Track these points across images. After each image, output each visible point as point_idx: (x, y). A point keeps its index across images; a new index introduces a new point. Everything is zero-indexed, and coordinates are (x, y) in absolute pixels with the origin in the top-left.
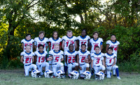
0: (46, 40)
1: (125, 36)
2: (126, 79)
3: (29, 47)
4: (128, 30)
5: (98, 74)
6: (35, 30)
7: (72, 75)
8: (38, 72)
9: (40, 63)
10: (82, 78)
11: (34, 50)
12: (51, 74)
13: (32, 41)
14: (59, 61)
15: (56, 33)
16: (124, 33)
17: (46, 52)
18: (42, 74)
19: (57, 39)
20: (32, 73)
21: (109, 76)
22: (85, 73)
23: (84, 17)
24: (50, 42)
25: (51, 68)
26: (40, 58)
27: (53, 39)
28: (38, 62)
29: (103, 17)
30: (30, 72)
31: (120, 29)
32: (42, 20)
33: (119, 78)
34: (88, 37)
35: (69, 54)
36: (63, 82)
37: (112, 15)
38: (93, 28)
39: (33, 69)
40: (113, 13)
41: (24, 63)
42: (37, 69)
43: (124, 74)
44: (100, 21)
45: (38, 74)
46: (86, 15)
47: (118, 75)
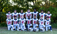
0: (17, 14)
1: (54, 12)
2: (55, 31)
3: (10, 17)
4: (55, 9)
5: (42, 29)
6: (12, 9)
7: (30, 30)
8: (14, 28)
9: (15, 24)
10: (34, 31)
11: (12, 18)
12: (20, 29)
13: (11, 14)
14: (24, 23)
15: (22, 11)
16: (53, 10)
17: (18, 19)
18: (16, 29)
19: (23, 13)
20: (11, 29)
21: (47, 30)
22: (36, 29)
23: (35, 3)
24: (19, 15)
25: (20, 27)
26: (15, 22)
27: (21, 13)
28: (14, 24)
29: (44, 3)
30: (10, 29)
31: (52, 8)
32: (15, 4)
33: (51, 31)
34: (37, 12)
35: (28, 20)
36: (26, 33)
37: (48, 2)
38: (39, 8)
39: (12, 27)
40: (48, 1)
41: (8, 24)
42: (14, 27)
43: (54, 29)
44: (42, 5)
45: (14, 29)
46: (36, 2)
47: (51, 30)
